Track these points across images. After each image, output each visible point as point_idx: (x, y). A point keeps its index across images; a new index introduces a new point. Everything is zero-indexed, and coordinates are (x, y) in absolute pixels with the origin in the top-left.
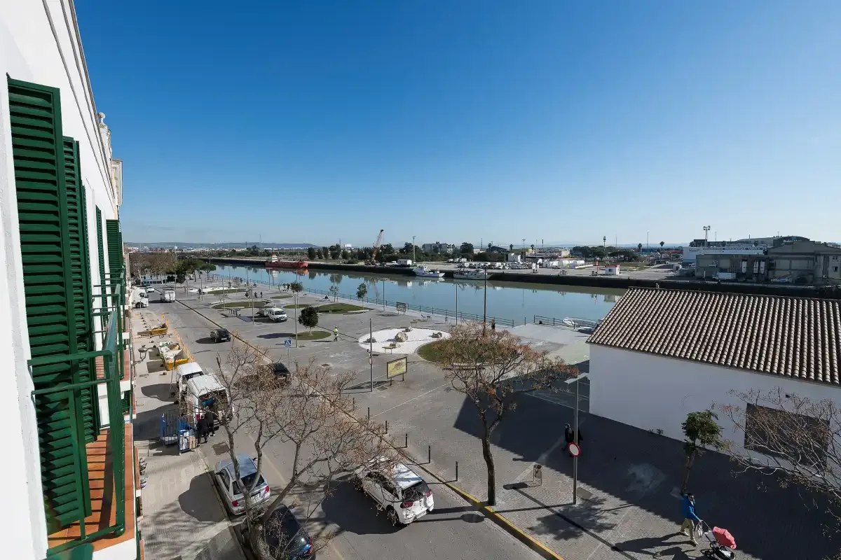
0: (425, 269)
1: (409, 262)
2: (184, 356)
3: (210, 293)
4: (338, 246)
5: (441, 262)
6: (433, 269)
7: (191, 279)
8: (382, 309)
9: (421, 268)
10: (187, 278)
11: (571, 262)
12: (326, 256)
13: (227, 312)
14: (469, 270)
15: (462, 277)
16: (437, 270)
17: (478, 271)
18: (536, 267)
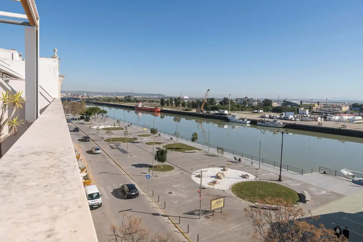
0: (236, 117)
1: (226, 112)
2: (89, 178)
3: (103, 129)
4: (179, 98)
5: (248, 112)
6: (242, 117)
7: (93, 118)
8: (207, 150)
9: (234, 116)
10: (91, 118)
11: (350, 117)
12: (172, 104)
13: (112, 145)
14: (269, 120)
15: (263, 124)
16: (245, 119)
17: (275, 121)
18: (321, 120)
